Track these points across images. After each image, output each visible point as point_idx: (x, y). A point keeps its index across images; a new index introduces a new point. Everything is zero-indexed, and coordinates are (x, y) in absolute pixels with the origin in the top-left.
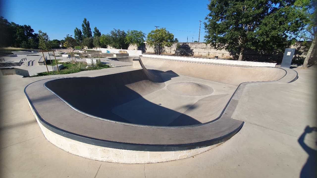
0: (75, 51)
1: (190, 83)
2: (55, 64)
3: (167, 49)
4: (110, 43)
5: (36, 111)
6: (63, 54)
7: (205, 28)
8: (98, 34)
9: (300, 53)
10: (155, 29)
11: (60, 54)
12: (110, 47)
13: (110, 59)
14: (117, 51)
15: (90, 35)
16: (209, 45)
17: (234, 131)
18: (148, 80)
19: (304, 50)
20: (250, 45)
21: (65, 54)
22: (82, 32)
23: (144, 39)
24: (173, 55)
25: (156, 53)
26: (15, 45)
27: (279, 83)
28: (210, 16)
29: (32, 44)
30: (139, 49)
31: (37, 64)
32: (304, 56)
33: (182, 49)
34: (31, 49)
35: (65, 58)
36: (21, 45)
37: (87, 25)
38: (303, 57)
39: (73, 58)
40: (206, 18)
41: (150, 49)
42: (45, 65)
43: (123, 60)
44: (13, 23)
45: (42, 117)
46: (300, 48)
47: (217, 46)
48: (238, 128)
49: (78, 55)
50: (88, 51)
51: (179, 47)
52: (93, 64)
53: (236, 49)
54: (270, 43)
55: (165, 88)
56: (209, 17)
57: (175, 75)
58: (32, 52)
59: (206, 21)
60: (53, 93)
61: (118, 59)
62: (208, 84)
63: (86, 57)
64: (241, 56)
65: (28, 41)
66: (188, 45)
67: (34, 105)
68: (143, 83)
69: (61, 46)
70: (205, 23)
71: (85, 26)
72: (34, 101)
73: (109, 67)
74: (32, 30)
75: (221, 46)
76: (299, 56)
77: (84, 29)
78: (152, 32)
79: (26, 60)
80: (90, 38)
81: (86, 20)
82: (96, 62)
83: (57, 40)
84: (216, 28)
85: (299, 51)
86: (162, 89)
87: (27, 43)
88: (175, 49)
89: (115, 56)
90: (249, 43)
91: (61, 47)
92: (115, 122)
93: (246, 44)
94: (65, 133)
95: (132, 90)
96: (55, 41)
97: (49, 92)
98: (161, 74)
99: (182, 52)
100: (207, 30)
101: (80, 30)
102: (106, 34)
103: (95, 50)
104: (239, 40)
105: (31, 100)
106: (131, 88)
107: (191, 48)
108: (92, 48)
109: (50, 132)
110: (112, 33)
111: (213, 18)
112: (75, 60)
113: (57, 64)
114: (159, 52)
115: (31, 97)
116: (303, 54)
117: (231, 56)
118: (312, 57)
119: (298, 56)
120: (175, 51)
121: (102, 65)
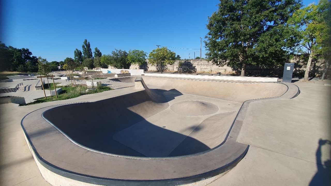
0: (74, 73)
1: (194, 102)
2: (53, 89)
3: (169, 67)
4: (111, 64)
5: (34, 147)
6: (61, 76)
7: (205, 46)
8: (99, 54)
9: (300, 67)
10: (156, 48)
11: (59, 76)
12: (111, 67)
13: (111, 80)
14: (118, 71)
15: (90, 56)
16: (211, 62)
17: (239, 157)
18: (151, 102)
19: (303, 64)
20: (251, 61)
21: (64, 76)
22: (82, 53)
23: (146, 58)
24: (176, 73)
25: (158, 71)
26: (11, 69)
27: (282, 99)
28: (210, 34)
29: (29, 67)
30: (141, 68)
31: (33, 89)
32: (305, 69)
33: (184, 67)
34: (28, 73)
35: (64, 80)
36: (17, 69)
37: (87, 46)
38: (303, 70)
39: (72, 80)
40: (206, 37)
41: (152, 67)
42: (42, 89)
43: (125, 80)
44: (11, 47)
45: (40, 155)
46: (299, 61)
47: (218, 63)
48: (243, 153)
49: (78, 77)
50: (88, 72)
51: (181, 65)
52: (93, 87)
53: (237, 65)
54: (269, 59)
55: (169, 108)
56: (209, 36)
57: (179, 94)
58: (29, 75)
59: (206, 40)
60: (52, 124)
61: (119, 80)
62: (212, 102)
63: (87, 78)
64: (243, 71)
65: (25, 64)
66: (190, 63)
67: (31, 140)
68: (145, 105)
69: (59, 67)
70: (205, 41)
71: (85, 47)
72: (31, 135)
73: (110, 89)
74: (30, 53)
75: (222, 62)
76: (300, 69)
77: (85, 50)
78: (154, 51)
79: (22, 85)
80: (90, 59)
81: (86, 41)
82: (96, 85)
83: (56, 62)
84: (216, 46)
85: (299, 64)
86: (165, 110)
87: (24, 67)
88: (178, 67)
89: (116, 76)
90: (249, 59)
91: (60, 69)
92: (117, 156)
93: (246, 60)
94: (65, 173)
95: (135, 112)
96: (53, 63)
97: (48, 124)
98: (164, 93)
99: (185, 69)
100: (207, 48)
101: (80, 51)
102: (106, 54)
103: (96, 70)
104: (240, 57)
105: (28, 134)
106: (134, 111)
107: (194, 65)
108: (92, 68)
109: (49, 171)
110: (114, 53)
111: (212, 37)
112: (74, 82)
113: (56, 87)
114: (162, 70)
115: (28, 131)
116: (303, 67)
117: (233, 71)
118: (312, 69)
119: (298, 69)
120: (177, 69)
121: (103, 88)
